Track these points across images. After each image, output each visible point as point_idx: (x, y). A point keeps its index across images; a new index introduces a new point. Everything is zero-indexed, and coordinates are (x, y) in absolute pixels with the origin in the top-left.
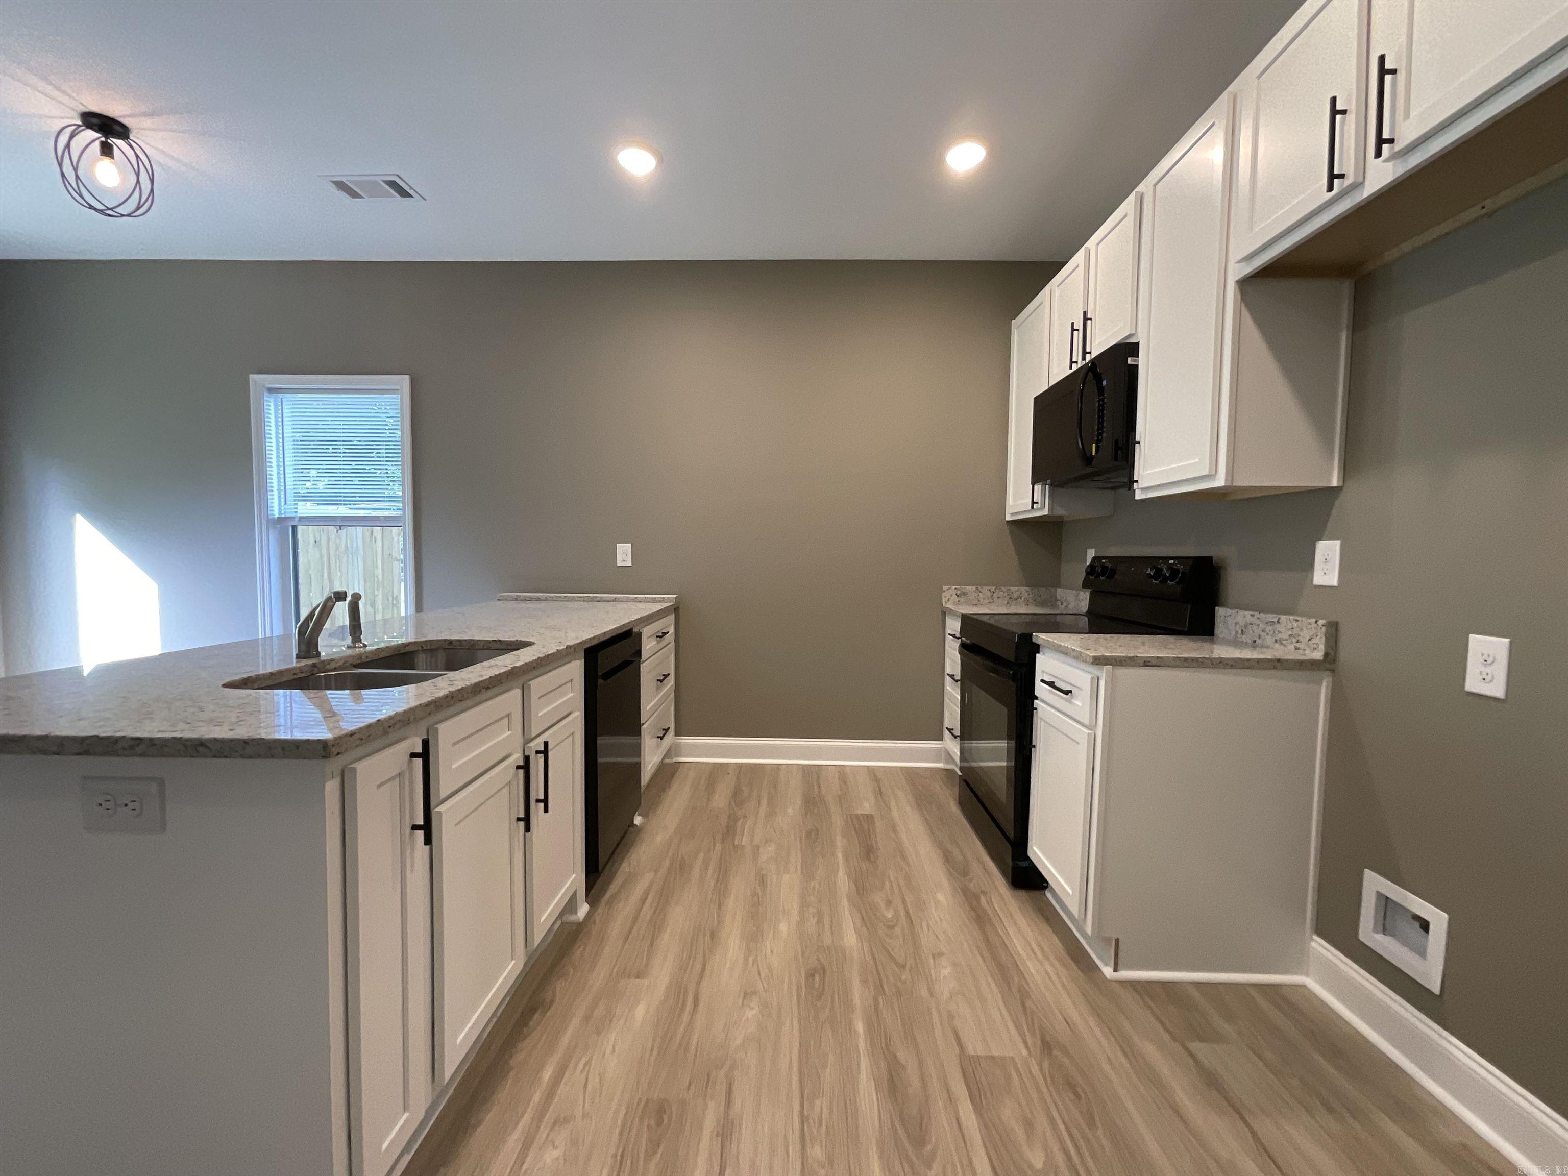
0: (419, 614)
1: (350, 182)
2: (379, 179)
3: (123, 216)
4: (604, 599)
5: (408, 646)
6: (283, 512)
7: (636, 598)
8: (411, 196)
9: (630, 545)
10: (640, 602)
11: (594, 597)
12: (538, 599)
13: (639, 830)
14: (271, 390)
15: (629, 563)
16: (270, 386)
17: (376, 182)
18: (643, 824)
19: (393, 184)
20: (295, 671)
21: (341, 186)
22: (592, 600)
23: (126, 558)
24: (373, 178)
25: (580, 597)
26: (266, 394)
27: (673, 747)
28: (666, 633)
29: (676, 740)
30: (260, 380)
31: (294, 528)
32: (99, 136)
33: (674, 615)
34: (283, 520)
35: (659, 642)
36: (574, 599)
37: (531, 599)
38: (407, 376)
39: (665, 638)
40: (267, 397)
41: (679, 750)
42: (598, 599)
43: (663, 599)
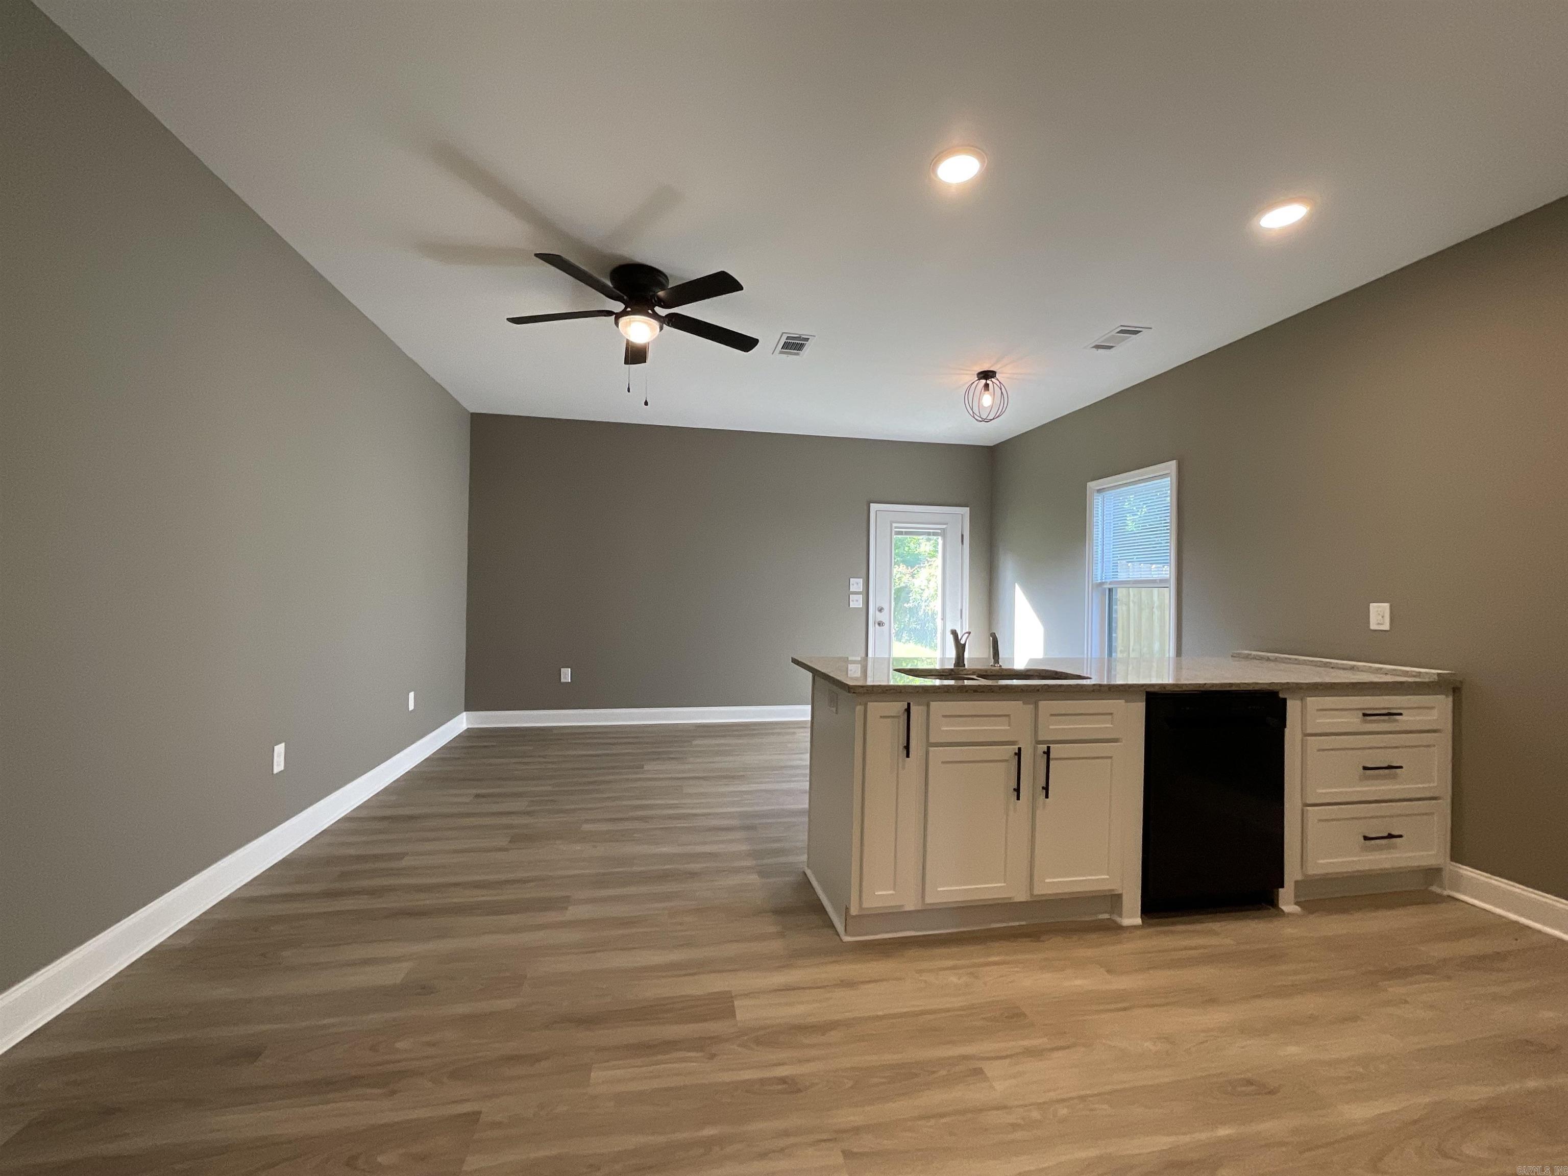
0: (1179, 658)
1: (1102, 342)
2: (1113, 333)
3: (991, 420)
4: (1340, 666)
6: (1104, 578)
7: (1381, 669)
8: (1140, 331)
9: (1388, 604)
10: (1386, 674)
12: (1268, 659)
13: (1281, 916)
14: (1099, 491)
15: (1386, 627)
16: (1098, 488)
17: (1113, 335)
18: (1294, 916)
19: (1122, 332)
21: (1098, 347)
22: (1326, 665)
23: (1031, 608)
24: (1110, 335)
25: (1312, 661)
26: (1096, 494)
27: (1446, 875)
28: (1401, 714)
29: (1451, 867)
30: (1092, 485)
31: (1110, 590)
32: (983, 381)
33: (1450, 699)
34: (1102, 584)
35: (1371, 722)
36: (1305, 663)
37: (1261, 658)
38: (1175, 461)
39: (1397, 721)
40: (1096, 496)
41: (1457, 882)
42: (1332, 666)
43: (1420, 673)
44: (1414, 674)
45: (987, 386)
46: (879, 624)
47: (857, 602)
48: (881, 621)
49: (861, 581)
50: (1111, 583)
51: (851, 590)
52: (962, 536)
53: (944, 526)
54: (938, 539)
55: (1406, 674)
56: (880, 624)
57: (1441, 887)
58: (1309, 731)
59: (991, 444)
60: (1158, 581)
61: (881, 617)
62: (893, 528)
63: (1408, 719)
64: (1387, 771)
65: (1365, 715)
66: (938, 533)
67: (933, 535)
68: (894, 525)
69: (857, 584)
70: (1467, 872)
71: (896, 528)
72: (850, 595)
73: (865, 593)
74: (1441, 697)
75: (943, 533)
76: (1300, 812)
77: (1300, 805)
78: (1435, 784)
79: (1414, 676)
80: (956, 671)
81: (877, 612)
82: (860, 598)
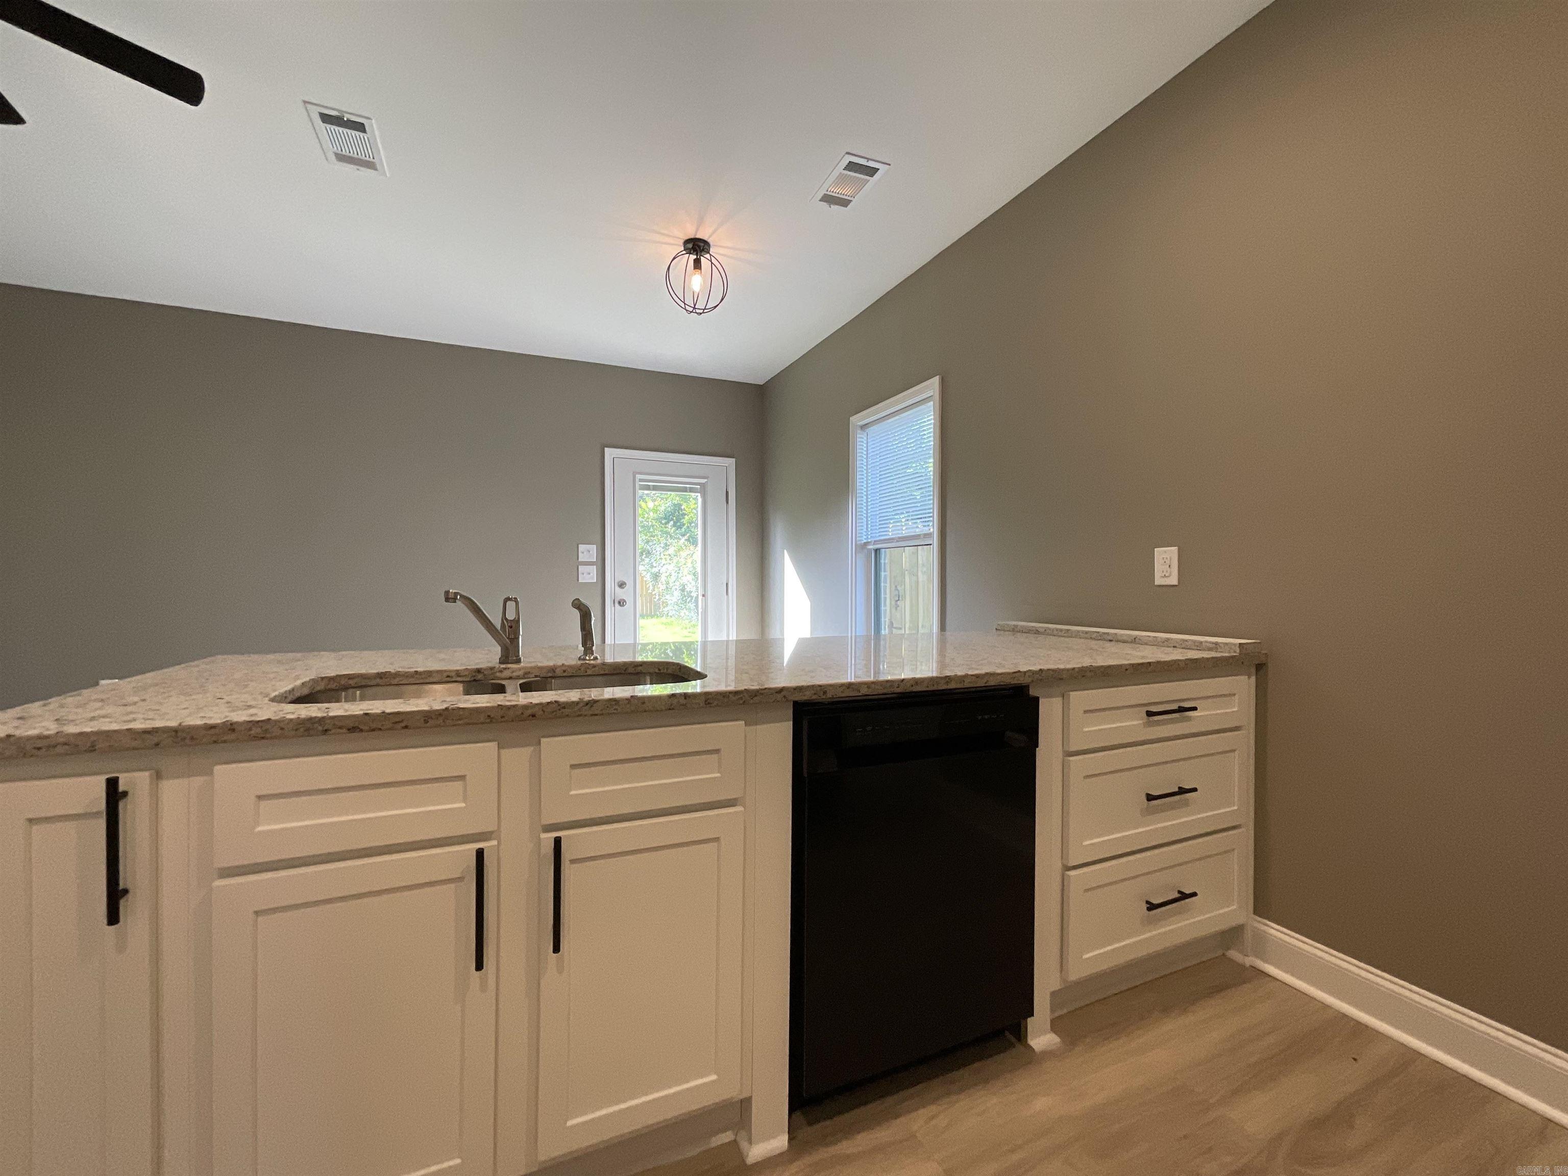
1: (831, 189)
2: (842, 170)
4: (1120, 638)
5: (641, 665)
6: (870, 536)
7: (1168, 640)
9: (1176, 548)
10: (1176, 647)
11: (1104, 633)
13: (1031, 1058)
14: (862, 427)
15: (1174, 581)
16: (861, 423)
17: (842, 175)
18: (1048, 1054)
19: (851, 168)
20: (450, 674)
21: (828, 200)
22: (1101, 638)
24: (837, 171)
25: (1087, 633)
26: (859, 431)
27: (1248, 935)
28: (1195, 709)
29: (1256, 925)
30: (856, 420)
31: (877, 551)
32: (693, 257)
33: (1253, 679)
34: (866, 544)
35: (1158, 723)
36: (1077, 635)
37: (1028, 631)
38: (938, 376)
39: (1189, 719)
40: (860, 434)
41: (1261, 946)
42: (1110, 638)
43: (1216, 644)
44: (1211, 646)
45: (697, 264)
46: (619, 603)
47: (588, 575)
48: (621, 600)
49: (593, 548)
50: (876, 542)
51: (580, 560)
52: (727, 493)
53: (703, 481)
54: (697, 496)
55: (1199, 646)
56: (621, 603)
57: (1241, 952)
58: (1073, 748)
59: (761, 382)
60: (922, 536)
61: (621, 593)
62: (637, 480)
63: (1204, 716)
64: (1177, 798)
65: (1150, 714)
66: (697, 489)
67: (690, 492)
68: (638, 477)
69: (587, 552)
70: (1276, 932)
71: (641, 480)
72: (579, 567)
73: (600, 563)
74: (1244, 678)
75: (703, 490)
76: (1059, 879)
77: (1059, 865)
78: (1236, 808)
79: (1210, 649)
80: (486, 673)
81: (617, 588)
82: (593, 570)
